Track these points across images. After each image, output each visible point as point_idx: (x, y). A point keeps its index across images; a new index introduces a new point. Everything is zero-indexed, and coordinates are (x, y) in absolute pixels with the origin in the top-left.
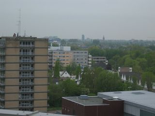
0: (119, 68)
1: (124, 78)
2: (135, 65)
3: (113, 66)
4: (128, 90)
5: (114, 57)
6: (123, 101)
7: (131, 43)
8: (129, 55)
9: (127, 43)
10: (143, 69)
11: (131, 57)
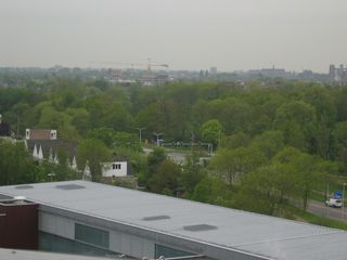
0: (28, 130)
1: (38, 155)
2: (62, 123)
3: (13, 127)
4: (48, 180)
5: (15, 106)
6: (38, 205)
7: (54, 74)
8: (50, 102)
9: (44, 75)
10: (80, 133)
11: (54, 105)
